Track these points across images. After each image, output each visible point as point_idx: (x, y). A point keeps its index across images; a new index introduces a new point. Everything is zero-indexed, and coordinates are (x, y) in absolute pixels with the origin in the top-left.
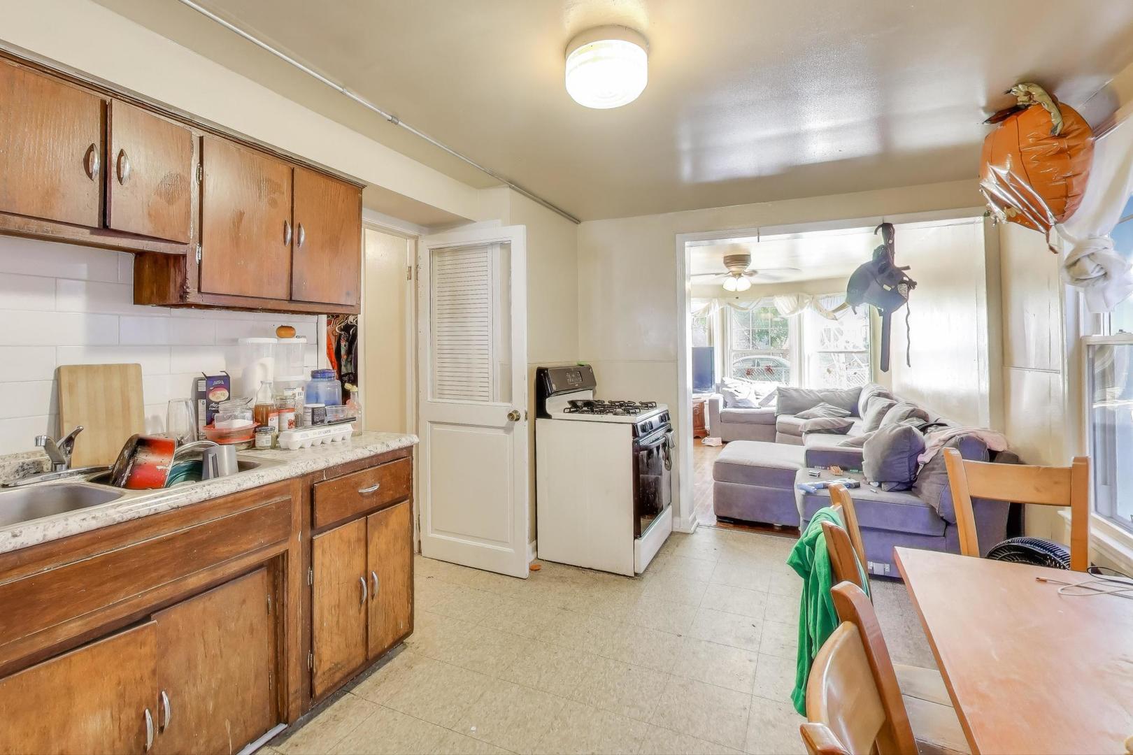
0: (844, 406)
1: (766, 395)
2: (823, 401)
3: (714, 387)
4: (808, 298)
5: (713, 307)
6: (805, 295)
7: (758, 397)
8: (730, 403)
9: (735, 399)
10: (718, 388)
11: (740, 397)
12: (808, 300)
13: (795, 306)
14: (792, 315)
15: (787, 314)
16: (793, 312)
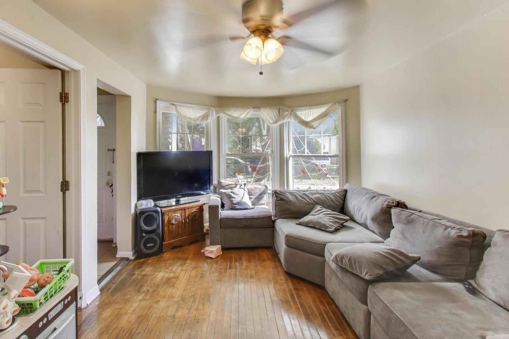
0: (334, 208)
1: (257, 195)
2: (317, 203)
3: (212, 188)
4: (287, 111)
5: (211, 115)
6: (286, 109)
7: (251, 197)
8: (227, 205)
9: (232, 201)
10: (215, 188)
11: (237, 199)
12: (287, 113)
13: (277, 118)
14: (275, 125)
15: (271, 124)
16: (276, 122)
